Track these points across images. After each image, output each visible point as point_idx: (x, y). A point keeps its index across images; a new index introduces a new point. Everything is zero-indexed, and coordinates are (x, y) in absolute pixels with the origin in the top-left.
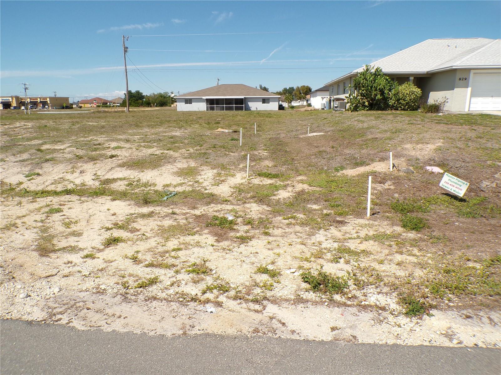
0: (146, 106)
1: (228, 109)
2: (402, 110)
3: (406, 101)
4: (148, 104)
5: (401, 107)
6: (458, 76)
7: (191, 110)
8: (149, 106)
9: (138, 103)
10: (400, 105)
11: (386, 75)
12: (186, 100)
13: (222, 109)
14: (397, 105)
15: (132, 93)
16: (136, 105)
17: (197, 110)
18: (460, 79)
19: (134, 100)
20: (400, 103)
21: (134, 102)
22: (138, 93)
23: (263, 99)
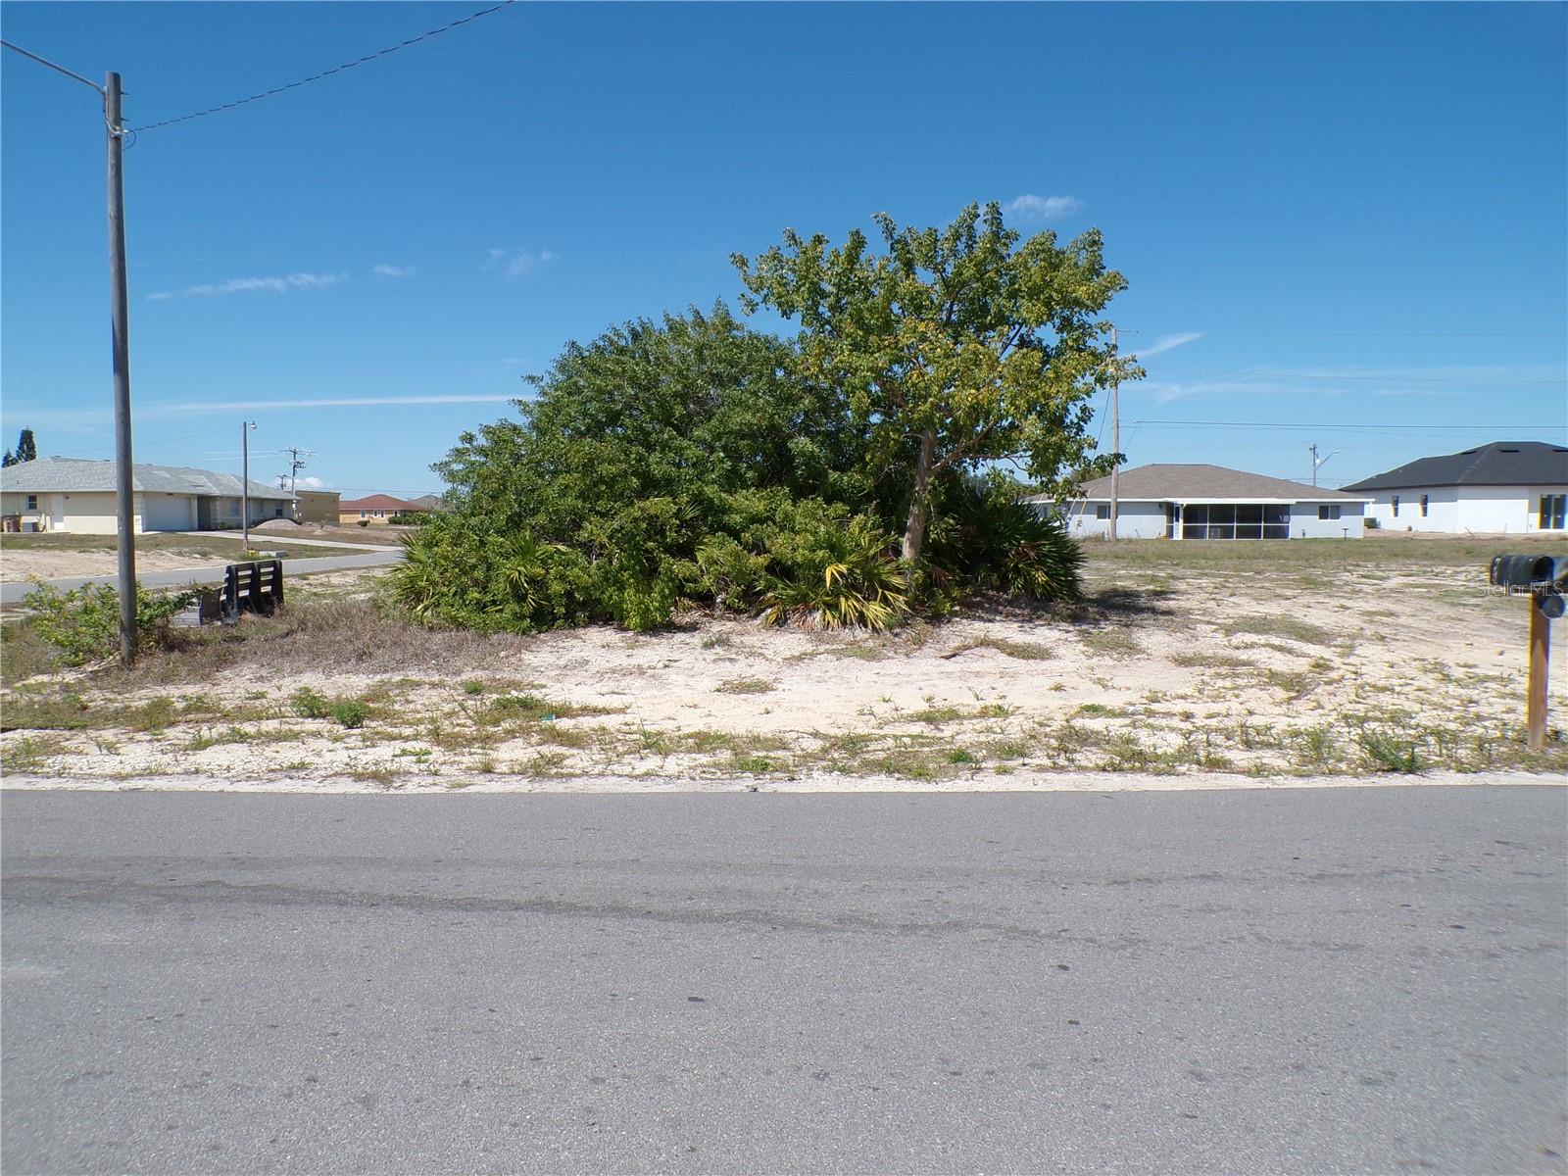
23: (1321, 507)
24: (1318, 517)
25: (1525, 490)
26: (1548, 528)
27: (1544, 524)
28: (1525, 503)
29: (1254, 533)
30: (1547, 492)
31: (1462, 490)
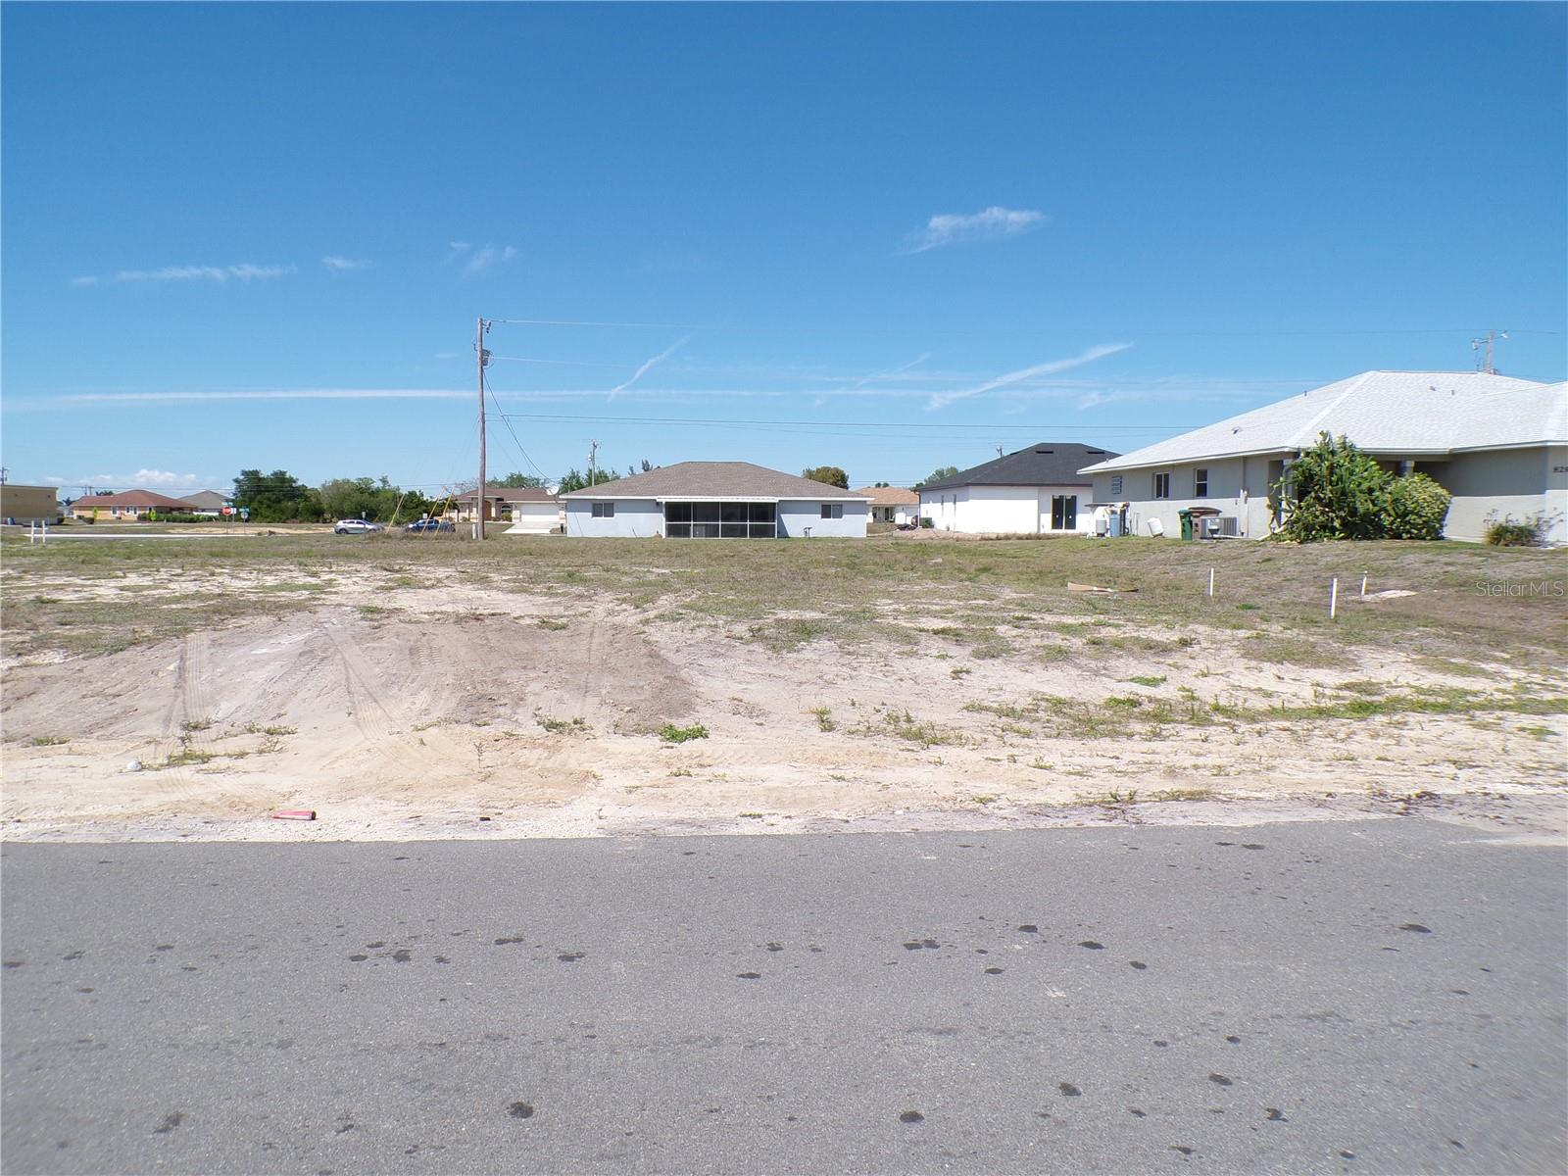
0: (308, 521)
1: (728, 532)
2: (1411, 538)
3: (1424, 519)
4: (316, 514)
5: (1408, 532)
6: (1553, 462)
7: (611, 534)
8: (318, 522)
9: (282, 512)
10: (1408, 527)
11: (1366, 455)
12: (594, 505)
13: (712, 532)
14: (1398, 528)
15: (260, 479)
16: (277, 515)
17: (629, 534)
18: (1556, 469)
19: (269, 499)
20: (1409, 522)
21: (269, 506)
22: (280, 477)
23: (823, 506)
24: (820, 516)
25: (1034, 491)
26: (1061, 528)
27: (1056, 524)
28: (1034, 503)
29: (741, 532)
30: (1058, 493)
31: (972, 490)
